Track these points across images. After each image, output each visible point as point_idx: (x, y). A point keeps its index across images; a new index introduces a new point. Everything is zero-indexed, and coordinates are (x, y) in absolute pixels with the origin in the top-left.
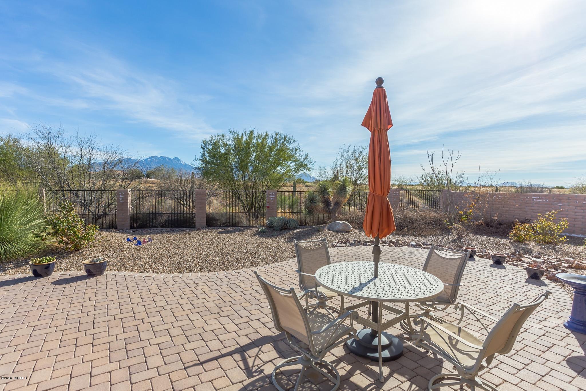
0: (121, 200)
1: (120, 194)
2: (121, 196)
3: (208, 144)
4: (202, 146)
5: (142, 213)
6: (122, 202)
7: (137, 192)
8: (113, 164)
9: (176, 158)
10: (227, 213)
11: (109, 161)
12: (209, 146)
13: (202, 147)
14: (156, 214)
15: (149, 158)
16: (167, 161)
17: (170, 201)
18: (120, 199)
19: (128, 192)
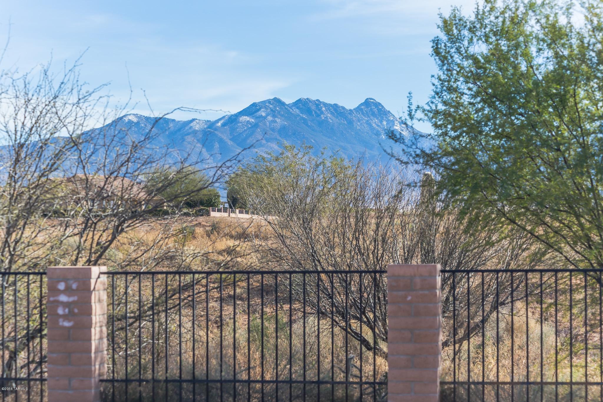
0: (65, 317)
1: (62, 286)
2: (63, 298)
3: (465, 32)
4: (436, 42)
5: (149, 375)
6: (67, 324)
7: (170, 277)
8: (49, 153)
9: (368, 103)
10: (542, 384)
11: (35, 138)
12: (471, 41)
13: (437, 52)
14: (207, 381)
15: (244, 113)
16: (326, 120)
17: (312, 320)
18: (60, 311)
19: (93, 281)
